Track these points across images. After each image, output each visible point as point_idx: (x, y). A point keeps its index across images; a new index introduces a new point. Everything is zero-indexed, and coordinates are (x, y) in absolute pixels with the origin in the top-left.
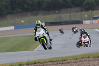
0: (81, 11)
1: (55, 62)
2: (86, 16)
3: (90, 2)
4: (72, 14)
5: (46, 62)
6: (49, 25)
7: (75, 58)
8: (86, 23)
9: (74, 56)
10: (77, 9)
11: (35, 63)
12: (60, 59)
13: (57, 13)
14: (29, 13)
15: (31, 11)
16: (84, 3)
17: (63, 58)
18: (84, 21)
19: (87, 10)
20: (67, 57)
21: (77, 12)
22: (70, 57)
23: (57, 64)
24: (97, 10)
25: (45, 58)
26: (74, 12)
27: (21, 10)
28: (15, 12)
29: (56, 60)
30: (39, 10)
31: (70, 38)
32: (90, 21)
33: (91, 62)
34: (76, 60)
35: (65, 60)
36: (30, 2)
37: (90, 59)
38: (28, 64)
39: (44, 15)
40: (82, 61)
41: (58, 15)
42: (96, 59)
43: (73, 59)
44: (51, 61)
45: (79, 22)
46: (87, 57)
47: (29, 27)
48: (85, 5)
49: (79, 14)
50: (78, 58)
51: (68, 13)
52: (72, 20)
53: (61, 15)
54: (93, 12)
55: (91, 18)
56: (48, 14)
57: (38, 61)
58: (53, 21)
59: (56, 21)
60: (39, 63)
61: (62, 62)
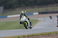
1: (44, 35)
5: (38, 35)
6: (41, 14)
9: (55, 32)
10: (57, 4)
11: (33, 36)
12: (47, 34)
13: (45, 7)
14: (29, 7)
15: (30, 6)
17: (49, 33)
20: (51, 32)
21: (57, 6)
22: (53, 32)
23: (45, 36)
26: (55, 6)
27: (24, 5)
28: (21, 6)
29: (44, 34)
30: (35, 5)
31: (53, 21)
34: (56, 34)
35: (50, 34)
36: (30, 1)
38: (28, 36)
39: (38, 8)
41: (46, 8)
43: (55, 34)
44: (42, 35)
51: (52, 7)
52: (54, 11)
53: (48, 8)
56: (41, 7)
58: (43, 11)
59: (45, 12)
60: (35, 35)
61: (48, 35)
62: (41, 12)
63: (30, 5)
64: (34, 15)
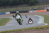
0: (28, 6)
1: (15, 31)
2: (30, 8)
3: (32, 2)
4: (23, 8)
5: (11, 32)
7: (25, 30)
8: (30, 12)
9: (25, 29)
10: (26, 5)
12: (18, 30)
16: (30, 2)
17: (19, 29)
18: (29, 11)
19: (31, 5)
20: (21, 29)
21: (26, 6)
22: (23, 29)
24: (36, 5)
25: (10, 30)
29: (16, 30)
30: (7, 6)
32: (32, 11)
33: (33, 32)
34: (26, 31)
35: (20, 31)
36: (3, 2)
37: (33, 30)
39: (10, 8)
40: (29, 31)
41: (17, 8)
42: (36, 30)
44: (14, 31)
45: (27, 12)
46: (31, 29)
47: (2, 14)
48: (30, 3)
49: (27, 7)
50: (27, 29)
51: (21, 7)
52: (23, 11)
54: (34, 6)
55: (33, 10)
57: (7, 31)
61: (19, 32)
62: (12, 11)
63: (3, 5)
64: (7, 14)
